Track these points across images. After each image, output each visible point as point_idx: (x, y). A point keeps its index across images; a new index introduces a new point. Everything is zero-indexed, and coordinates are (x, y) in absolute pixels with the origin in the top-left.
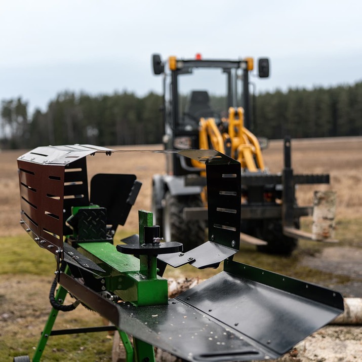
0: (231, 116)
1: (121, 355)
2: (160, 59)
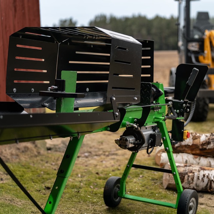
1: (170, 181)
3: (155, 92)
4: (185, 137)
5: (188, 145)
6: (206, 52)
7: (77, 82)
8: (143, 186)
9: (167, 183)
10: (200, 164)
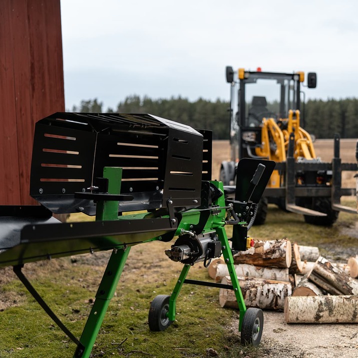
0: (291, 117)
1: (229, 298)
2: (232, 70)
3: (214, 192)
4: (248, 246)
5: (249, 254)
6: (263, 143)
7: (123, 180)
8: (196, 305)
9: (225, 301)
10: (263, 276)
